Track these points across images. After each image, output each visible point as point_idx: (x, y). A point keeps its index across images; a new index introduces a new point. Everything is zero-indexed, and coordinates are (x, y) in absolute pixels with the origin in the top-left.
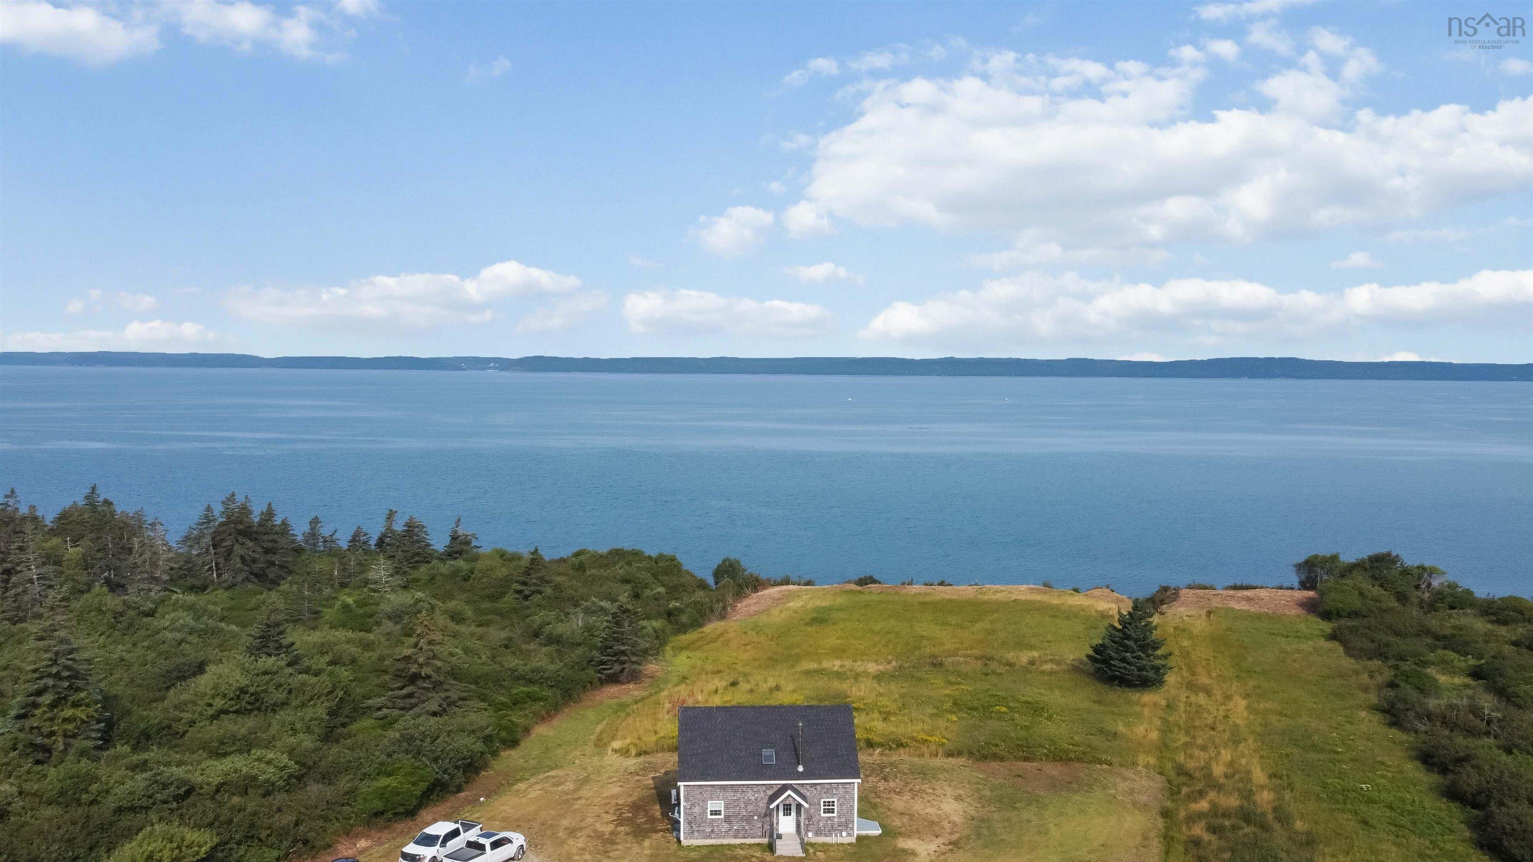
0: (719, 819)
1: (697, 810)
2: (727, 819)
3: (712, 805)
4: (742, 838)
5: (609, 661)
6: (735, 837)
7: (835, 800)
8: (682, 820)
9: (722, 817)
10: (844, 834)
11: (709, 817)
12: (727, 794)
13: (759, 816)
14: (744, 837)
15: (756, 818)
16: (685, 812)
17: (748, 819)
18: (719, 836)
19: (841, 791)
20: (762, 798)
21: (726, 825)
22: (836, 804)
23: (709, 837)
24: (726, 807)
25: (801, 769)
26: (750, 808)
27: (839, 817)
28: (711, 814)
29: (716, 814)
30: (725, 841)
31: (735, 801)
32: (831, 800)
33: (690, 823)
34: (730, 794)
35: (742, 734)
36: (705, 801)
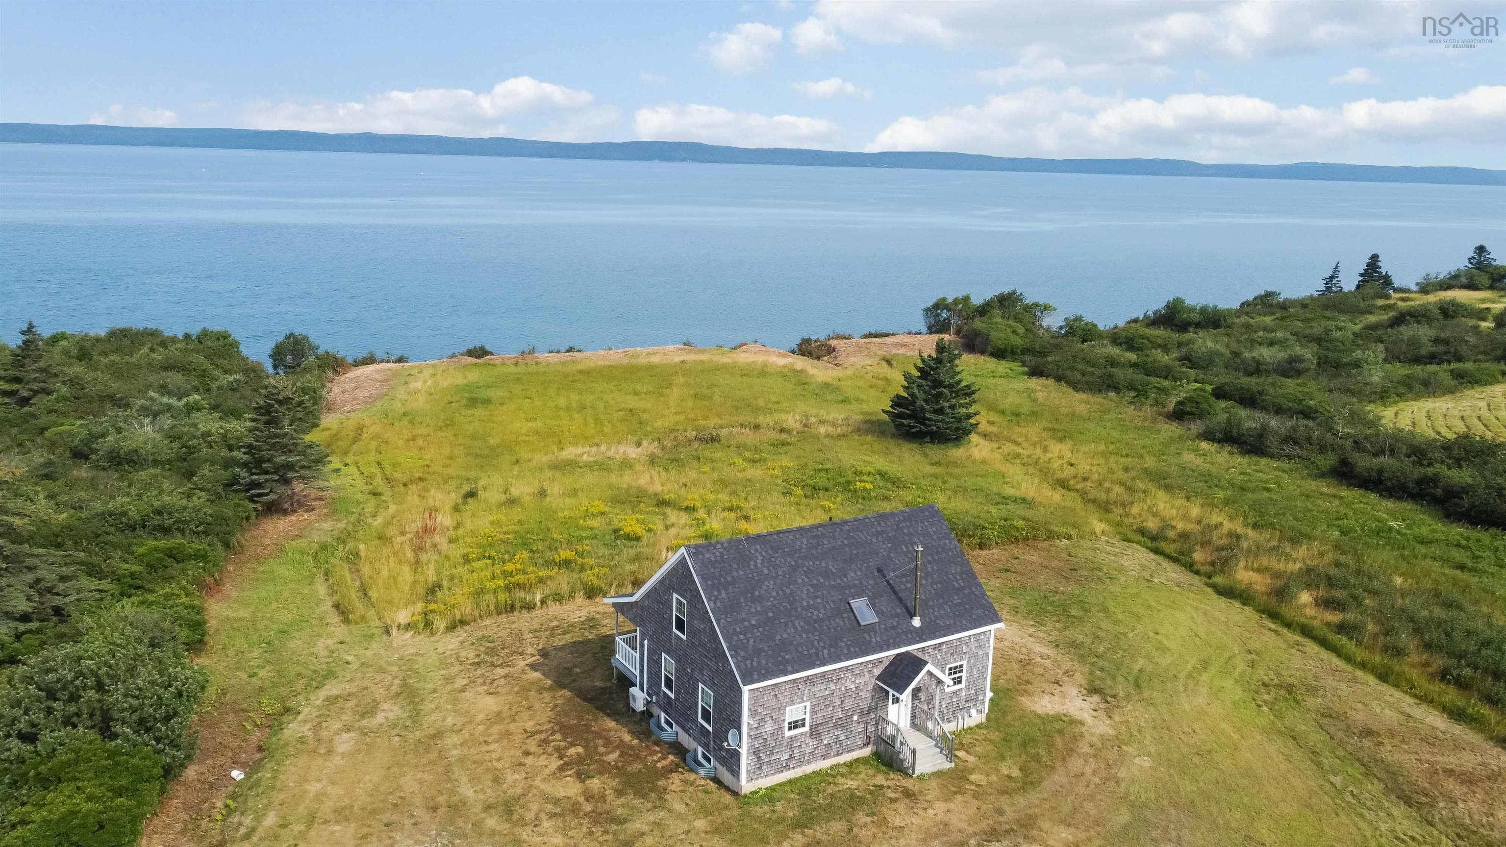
0: (802, 734)
1: (769, 727)
2: (815, 732)
3: (793, 713)
4: (834, 756)
5: (267, 481)
6: (824, 757)
7: (965, 663)
8: (744, 752)
9: (807, 729)
10: (973, 712)
11: (788, 734)
12: (816, 689)
13: (861, 714)
14: (838, 754)
15: (855, 718)
16: (750, 736)
17: (843, 724)
18: (800, 763)
19: (973, 644)
20: (866, 684)
21: (812, 743)
22: (965, 668)
23: (787, 767)
24: (813, 711)
25: (916, 622)
26: (848, 704)
27: (968, 688)
28: (790, 729)
29: (796, 727)
30: (809, 769)
31: (825, 698)
32: (958, 664)
33: (756, 753)
34: (820, 689)
35: (806, 580)
36: (781, 709)
